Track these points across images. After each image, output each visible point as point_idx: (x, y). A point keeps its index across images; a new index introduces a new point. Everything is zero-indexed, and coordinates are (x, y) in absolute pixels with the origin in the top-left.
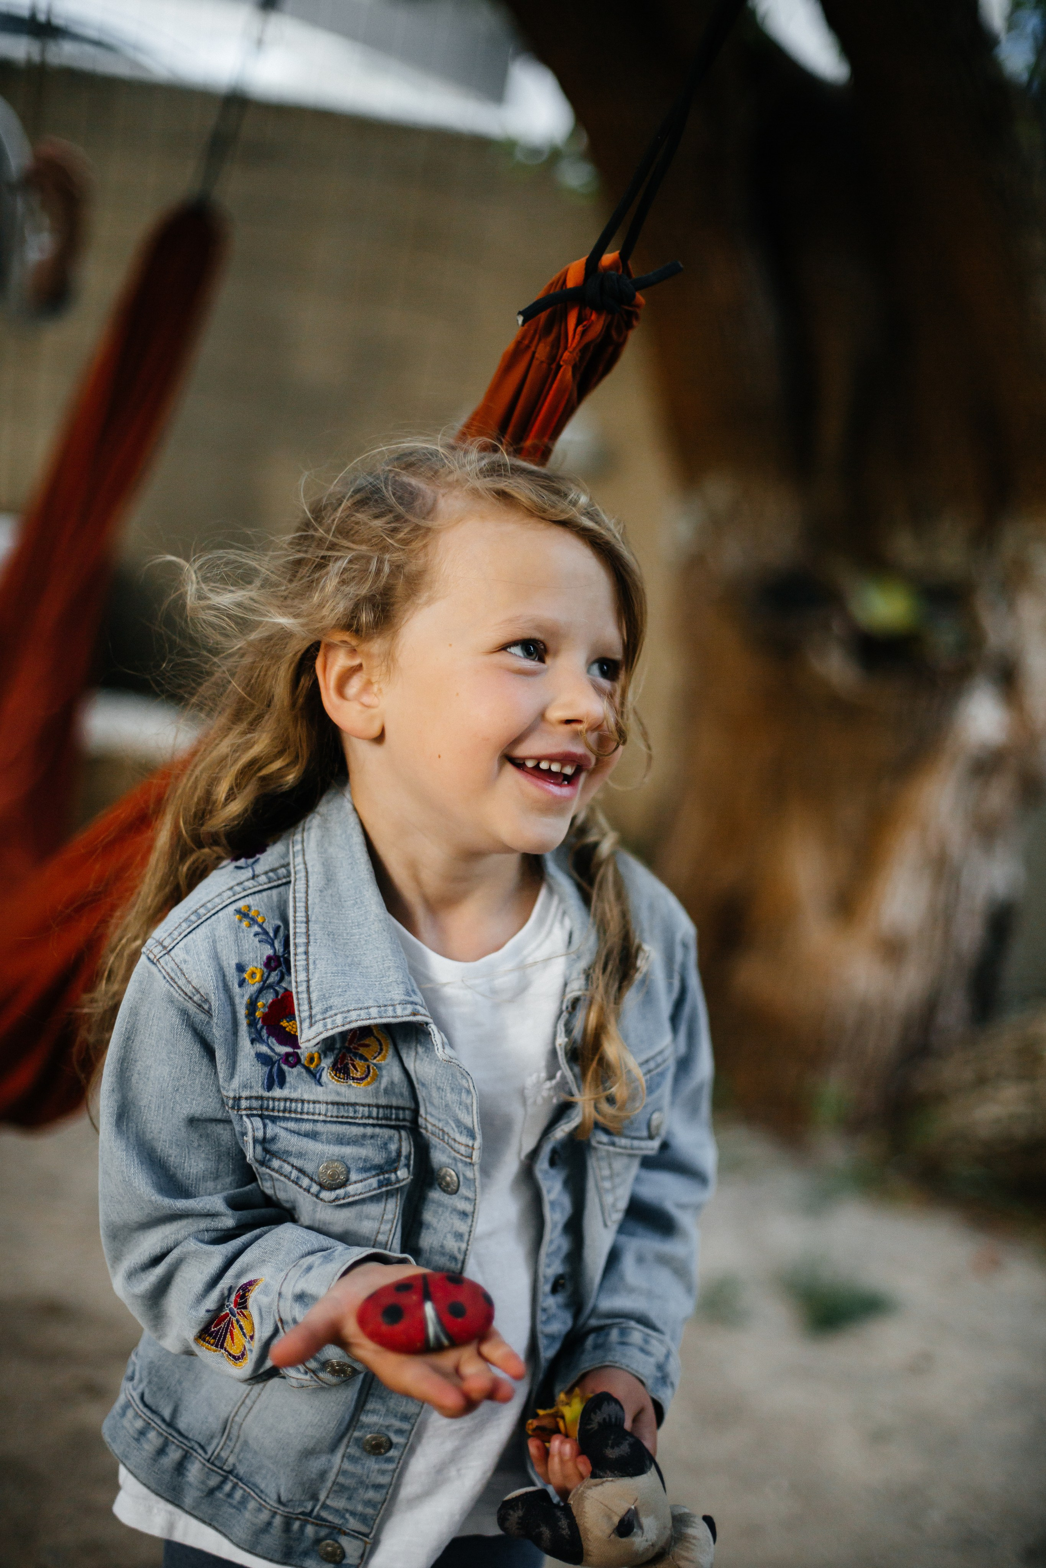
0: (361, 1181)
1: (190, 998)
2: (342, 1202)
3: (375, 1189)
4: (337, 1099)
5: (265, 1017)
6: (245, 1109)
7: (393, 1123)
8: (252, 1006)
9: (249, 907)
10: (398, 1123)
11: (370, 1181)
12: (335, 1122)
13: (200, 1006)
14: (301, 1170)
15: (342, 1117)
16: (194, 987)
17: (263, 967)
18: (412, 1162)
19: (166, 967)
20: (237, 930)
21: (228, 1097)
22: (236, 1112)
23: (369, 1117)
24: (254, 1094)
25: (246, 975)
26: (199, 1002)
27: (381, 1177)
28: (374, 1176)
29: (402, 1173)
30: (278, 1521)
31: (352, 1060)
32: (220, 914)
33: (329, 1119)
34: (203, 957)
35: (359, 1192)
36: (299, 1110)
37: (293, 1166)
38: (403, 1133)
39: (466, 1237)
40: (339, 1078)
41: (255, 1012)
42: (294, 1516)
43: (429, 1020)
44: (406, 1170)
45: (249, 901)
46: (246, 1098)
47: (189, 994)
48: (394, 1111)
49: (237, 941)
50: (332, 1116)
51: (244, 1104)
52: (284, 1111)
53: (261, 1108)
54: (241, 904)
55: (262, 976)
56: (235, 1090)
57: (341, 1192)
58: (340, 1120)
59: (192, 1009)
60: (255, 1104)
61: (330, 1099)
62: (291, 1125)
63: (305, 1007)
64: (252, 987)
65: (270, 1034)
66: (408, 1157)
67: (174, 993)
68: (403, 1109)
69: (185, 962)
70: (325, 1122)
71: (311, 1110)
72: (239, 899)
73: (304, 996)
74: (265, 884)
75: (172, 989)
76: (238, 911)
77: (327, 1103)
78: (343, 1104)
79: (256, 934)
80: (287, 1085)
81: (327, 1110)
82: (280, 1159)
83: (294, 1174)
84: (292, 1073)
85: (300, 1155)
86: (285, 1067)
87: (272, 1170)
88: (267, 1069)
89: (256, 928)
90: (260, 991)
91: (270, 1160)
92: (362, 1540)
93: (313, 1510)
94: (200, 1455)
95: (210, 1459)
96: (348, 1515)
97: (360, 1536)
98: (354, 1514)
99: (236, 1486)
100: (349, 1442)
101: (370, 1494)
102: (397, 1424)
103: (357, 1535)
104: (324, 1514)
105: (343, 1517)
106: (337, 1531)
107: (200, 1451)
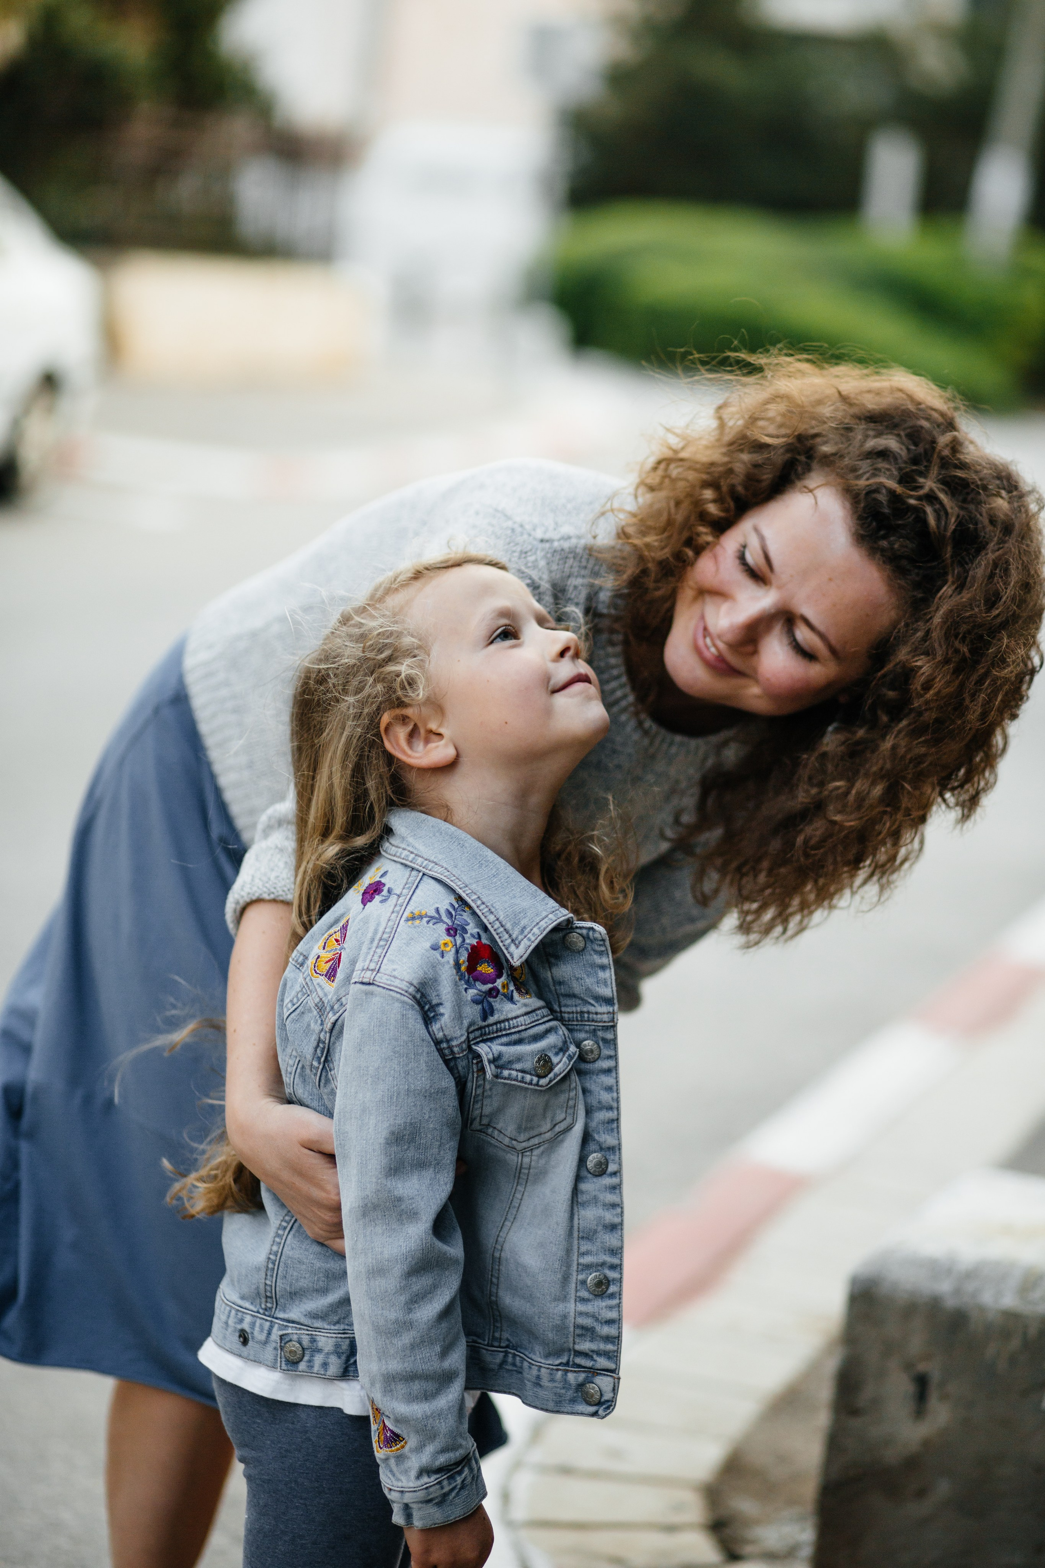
0: (559, 1062)
1: (407, 992)
4: (529, 1009)
5: (468, 970)
6: (473, 1040)
8: (456, 966)
9: (412, 912)
11: (563, 1060)
12: (531, 1027)
13: (414, 997)
14: (523, 1071)
16: (407, 982)
17: (449, 938)
19: (382, 981)
23: (545, 1016)
24: (476, 1027)
25: (442, 948)
26: (414, 993)
28: (563, 1055)
30: (543, 1372)
32: (399, 929)
33: (527, 1027)
35: (561, 1070)
36: (507, 1027)
37: (517, 1070)
39: (615, 1088)
40: (523, 995)
41: (461, 969)
42: (555, 1367)
44: (573, 1046)
45: (409, 909)
46: (472, 1032)
47: (405, 988)
49: (420, 933)
50: (528, 1024)
51: (471, 1036)
52: (497, 1032)
53: (483, 1036)
54: (406, 915)
55: (452, 944)
58: (532, 1024)
59: (409, 1002)
61: (524, 1010)
62: (504, 1040)
63: (506, 937)
64: (451, 953)
65: (474, 980)
69: (394, 970)
70: (525, 1029)
71: (516, 1025)
72: (403, 913)
73: (501, 929)
76: (407, 920)
77: (523, 1015)
79: (428, 922)
80: (496, 1012)
81: (524, 1020)
82: (507, 1069)
83: (520, 1075)
84: (497, 1003)
85: (519, 1059)
86: (491, 1000)
87: (505, 1079)
88: (480, 1006)
89: (425, 920)
90: (457, 952)
91: (501, 1073)
92: (611, 1376)
93: (569, 1360)
94: (480, 1343)
95: (488, 1343)
96: (595, 1356)
97: (609, 1374)
98: (599, 1353)
99: (514, 1355)
100: (577, 1287)
101: (606, 1330)
102: (609, 1260)
103: (606, 1373)
104: (578, 1360)
105: (592, 1359)
106: (593, 1374)
107: (479, 1340)
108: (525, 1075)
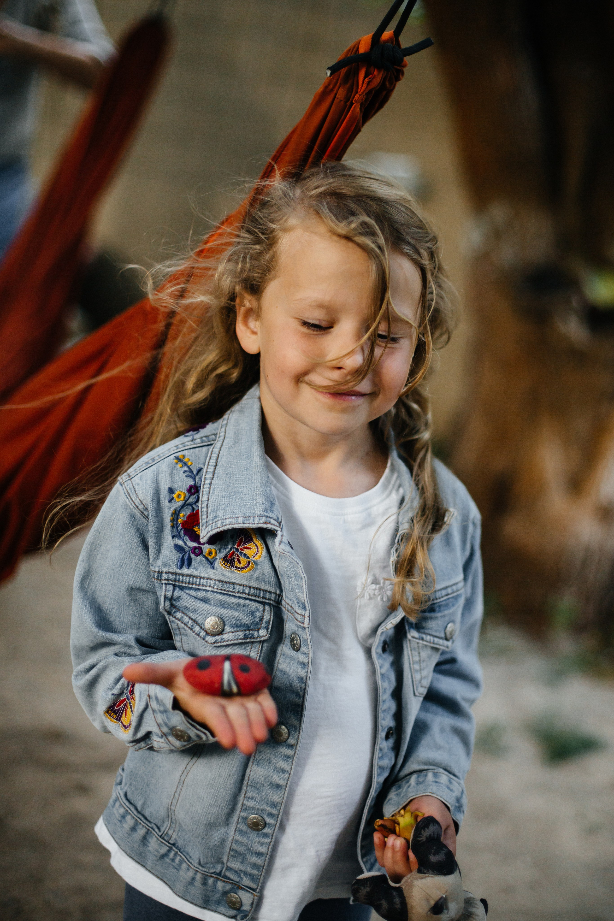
0: (233, 632)
1: (137, 507)
2: (219, 644)
3: (241, 639)
4: (222, 578)
5: (184, 524)
6: (165, 580)
7: (261, 600)
8: (175, 515)
9: (184, 456)
10: (264, 600)
11: (238, 633)
12: (220, 593)
13: (142, 513)
14: (194, 621)
15: (225, 590)
16: (140, 500)
17: (186, 492)
18: (270, 626)
19: (127, 487)
20: (173, 469)
21: (154, 571)
22: (159, 582)
23: (242, 593)
24: (171, 570)
25: (175, 496)
26: (142, 510)
27: (247, 632)
28: (242, 631)
29: (263, 632)
30: (199, 876)
31: (238, 556)
32: (165, 459)
33: (215, 590)
34: (149, 482)
35: (230, 639)
36: (198, 583)
37: (190, 618)
38: (267, 608)
40: (226, 566)
41: (178, 519)
42: (209, 874)
43: (278, 529)
44: (265, 630)
45: (186, 453)
46: (166, 573)
47: (137, 504)
48: (262, 592)
49: (172, 474)
50: (217, 589)
51: (164, 576)
52: (189, 583)
53: (175, 581)
54: (180, 454)
55: (185, 497)
56: (159, 567)
57: (219, 638)
58: (223, 592)
59: (138, 514)
60: (171, 577)
61: (217, 578)
62: (192, 592)
63: (205, 517)
64: (178, 503)
65: (185, 534)
66: (268, 623)
67: (128, 503)
68: (270, 592)
69: (138, 484)
70: (213, 592)
71: (205, 583)
72: (180, 451)
73: (204, 510)
74: (199, 443)
75: (127, 500)
76: (177, 458)
77: (215, 580)
78: (226, 582)
79: (185, 472)
80: (192, 567)
81: (215, 584)
82: (182, 612)
83: (190, 623)
84: (196, 560)
85: (195, 611)
86: (193, 556)
87: (177, 619)
88: (179, 555)
89: (186, 468)
90: (183, 506)
91: (175, 612)
92: (251, 893)
93: (221, 871)
94: (156, 832)
95: (162, 835)
96: (242, 875)
97: (251, 891)
98: (246, 874)
99: (176, 853)
100: (238, 820)
101: (254, 859)
102: (268, 809)
103: (248, 889)
104: (228, 874)
105: (239, 876)
106: (237, 887)
107: (156, 830)
108: (195, 625)
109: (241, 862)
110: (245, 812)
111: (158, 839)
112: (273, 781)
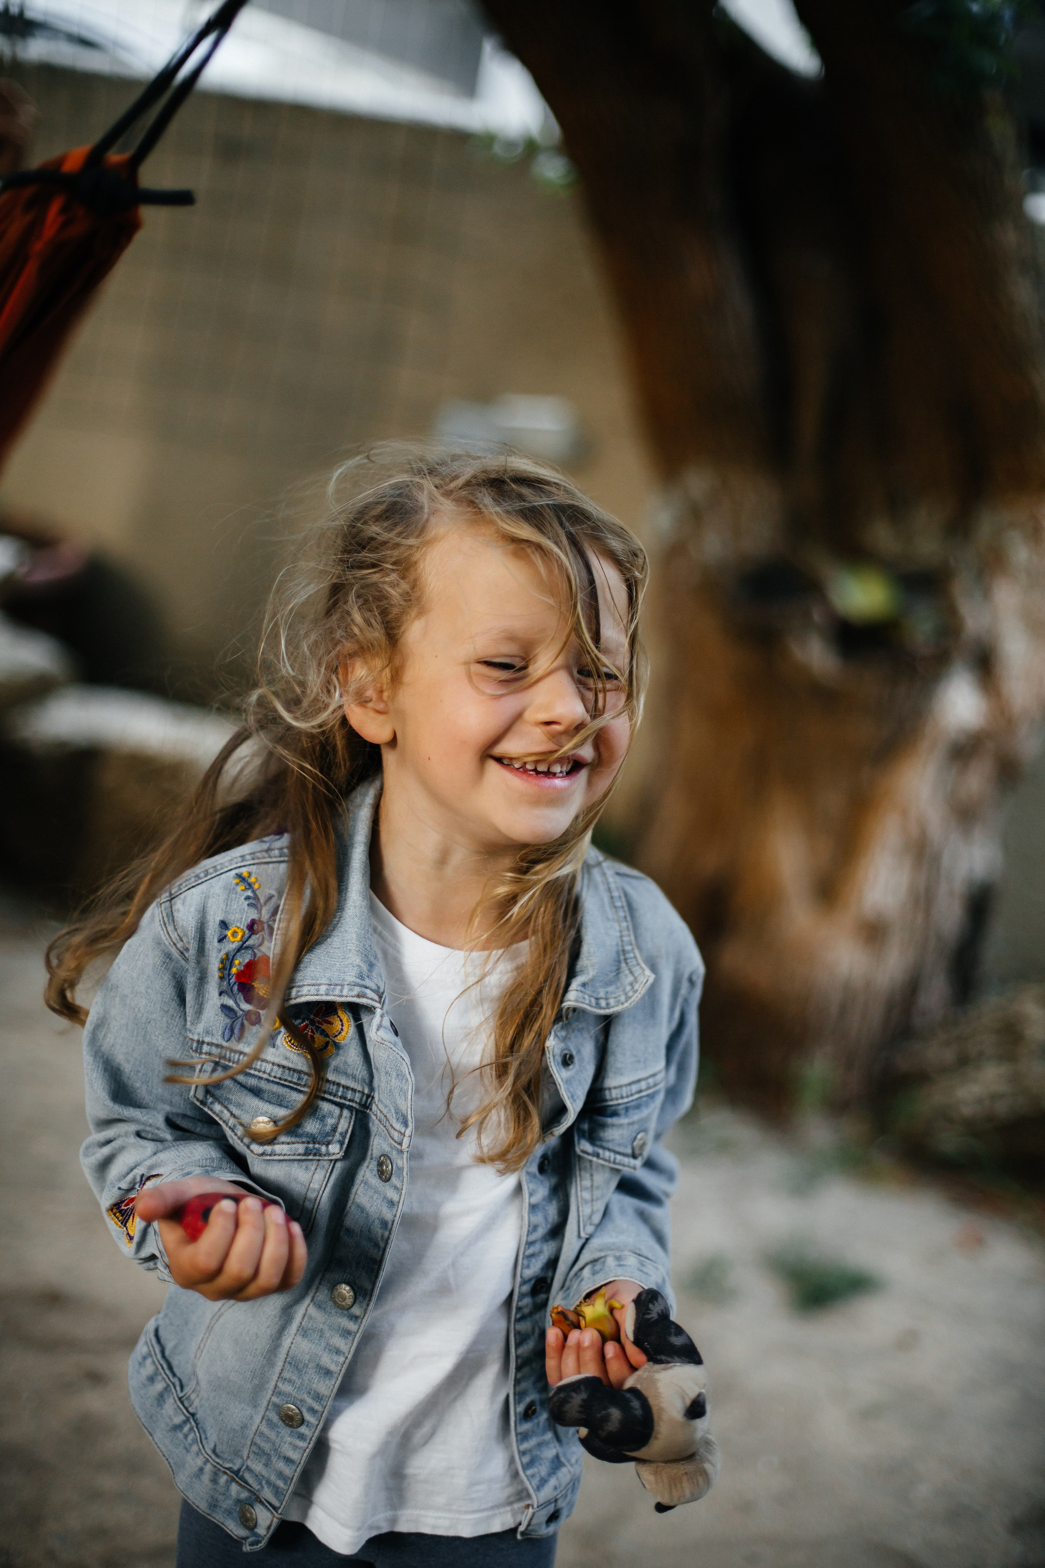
0: (288, 1144)
1: (174, 944)
2: (268, 1158)
3: (299, 1155)
4: (284, 1063)
5: (239, 975)
6: (205, 1053)
7: (338, 1100)
8: (227, 962)
9: (250, 874)
10: (342, 1101)
11: (297, 1145)
12: (278, 1083)
13: (181, 953)
15: (286, 1080)
16: (179, 934)
17: (245, 929)
18: (347, 1141)
19: (163, 912)
20: (230, 891)
21: (192, 1040)
22: (198, 1055)
24: (215, 1041)
25: (229, 933)
27: (311, 1146)
28: (303, 1143)
29: (334, 1148)
31: (312, 1032)
32: (222, 876)
33: (272, 1079)
34: (194, 909)
35: (284, 1152)
37: (232, 1114)
38: (346, 1113)
40: (293, 1044)
41: (231, 968)
43: (377, 1006)
44: (338, 1146)
45: (253, 869)
46: (208, 1044)
47: (174, 940)
48: (341, 1089)
49: (227, 901)
50: (275, 1077)
51: (205, 1048)
52: (236, 1062)
53: (217, 1056)
54: (244, 871)
55: (242, 937)
56: (199, 1034)
57: (268, 1148)
58: (283, 1082)
59: (175, 954)
60: (214, 1050)
61: (277, 1060)
64: (231, 945)
65: (239, 990)
66: (343, 1135)
67: (163, 936)
68: (354, 1090)
69: (179, 910)
70: (268, 1080)
71: (258, 1067)
72: (245, 866)
74: (276, 857)
75: (162, 932)
76: (239, 876)
77: (273, 1064)
78: (289, 1069)
79: (247, 898)
80: (244, 1040)
81: (272, 1070)
82: (222, 1104)
83: (232, 1121)
84: (251, 1031)
85: (240, 1105)
86: (246, 1024)
88: (228, 1021)
89: (249, 893)
90: (239, 950)
91: (211, 1103)
92: (271, 1512)
93: (239, 1470)
94: (176, 1391)
95: (182, 1397)
96: (264, 1482)
97: (271, 1508)
98: (269, 1483)
99: (191, 1429)
100: (268, 1405)
101: (281, 1465)
102: (310, 1401)
103: (268, 1506)
104: (247, 1476)
105: (260, 1484)
106: (256, 1498)
107: (178, 1388)
108: (238, 1125)
109: (264, 1464)
110: (278, 1398)
111: (175, 1401)
112: (322, 1363)
